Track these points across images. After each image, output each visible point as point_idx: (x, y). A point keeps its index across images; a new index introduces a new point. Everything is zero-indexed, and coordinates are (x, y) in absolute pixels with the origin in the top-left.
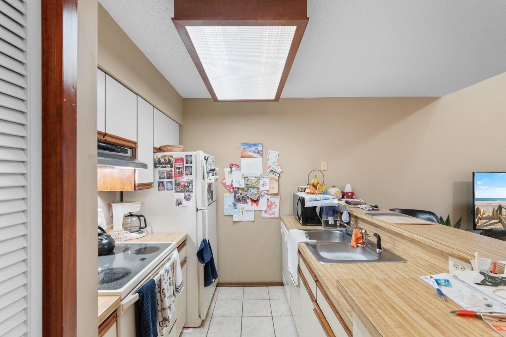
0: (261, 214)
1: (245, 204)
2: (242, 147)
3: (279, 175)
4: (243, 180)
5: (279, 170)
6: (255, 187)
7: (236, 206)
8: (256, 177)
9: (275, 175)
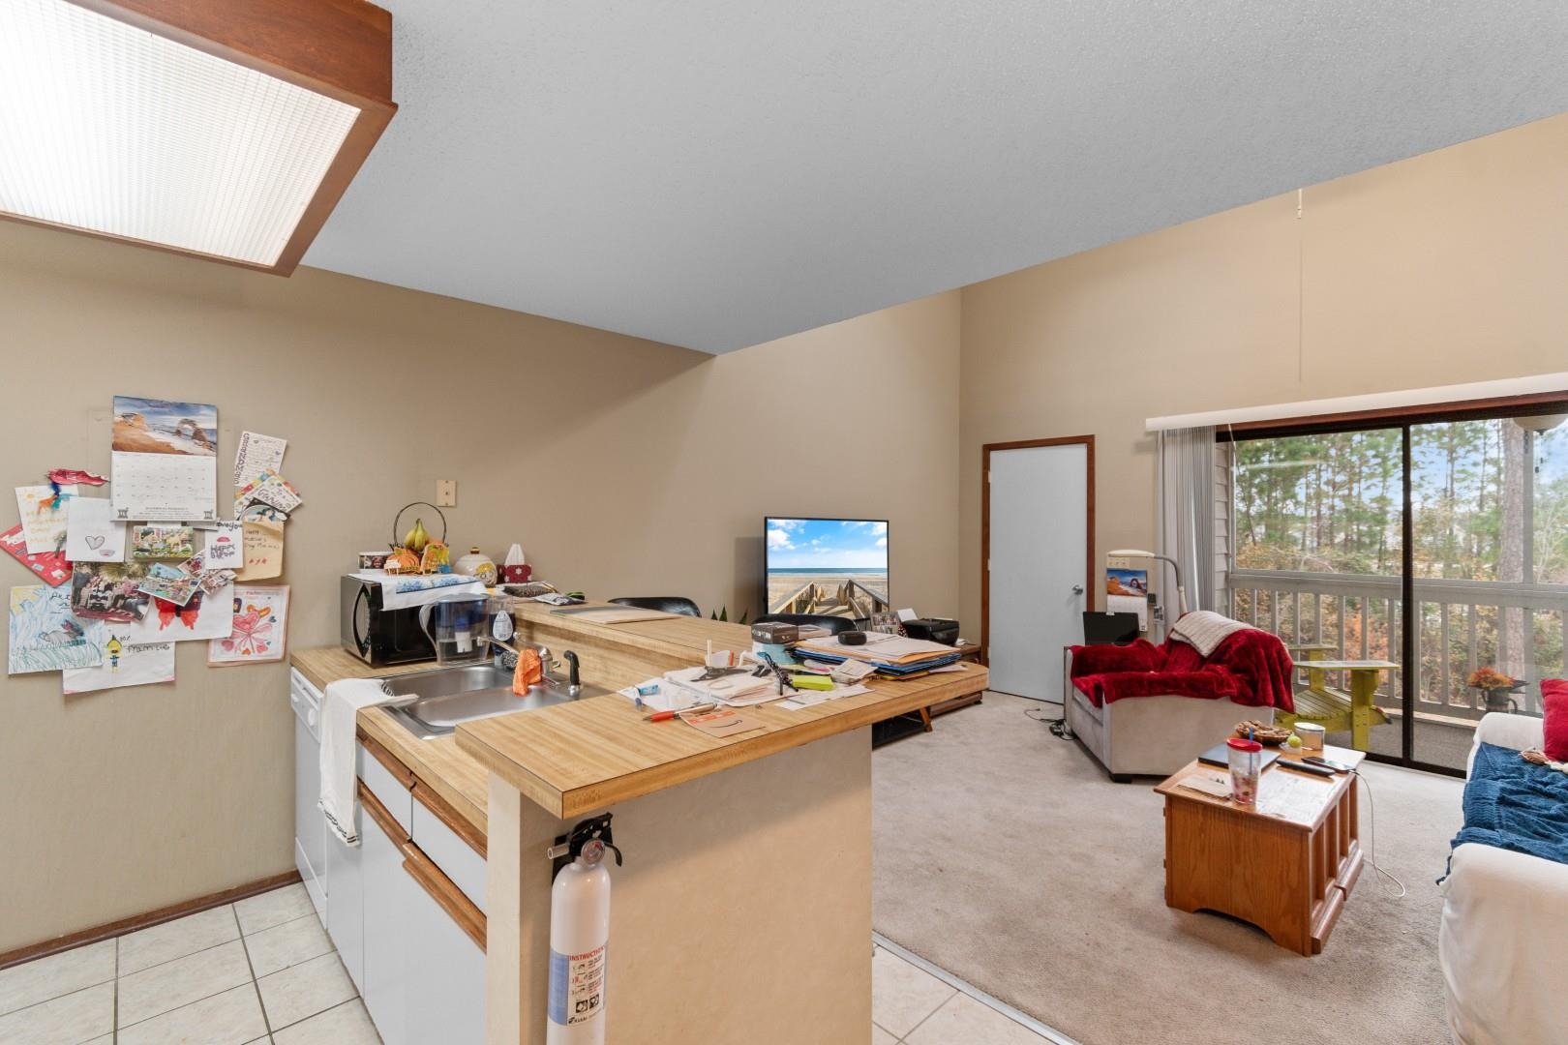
0: (207, 653)
1: (129, 622)
2: (119, 411)
3: (285, 518)
4: (122, 533)
5: (286, 500)
6: (181, 561)
7: (82, 634)
8: (184, 524)
9: (271, 518)
